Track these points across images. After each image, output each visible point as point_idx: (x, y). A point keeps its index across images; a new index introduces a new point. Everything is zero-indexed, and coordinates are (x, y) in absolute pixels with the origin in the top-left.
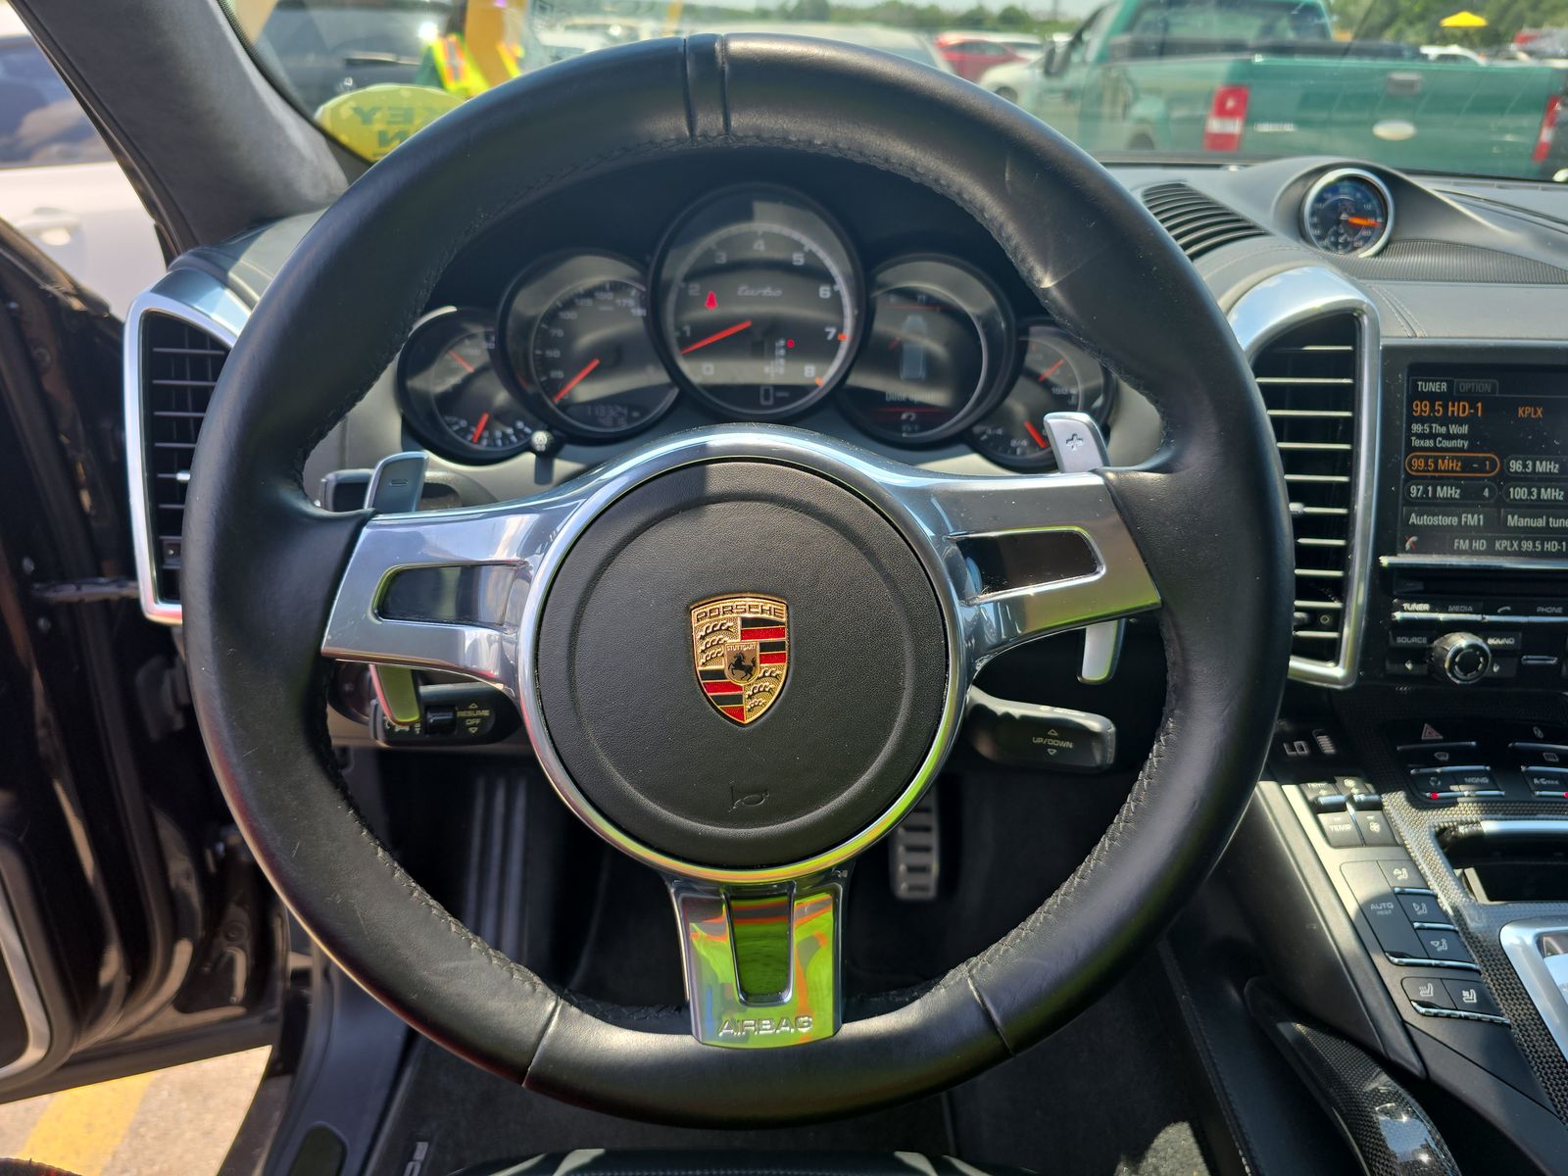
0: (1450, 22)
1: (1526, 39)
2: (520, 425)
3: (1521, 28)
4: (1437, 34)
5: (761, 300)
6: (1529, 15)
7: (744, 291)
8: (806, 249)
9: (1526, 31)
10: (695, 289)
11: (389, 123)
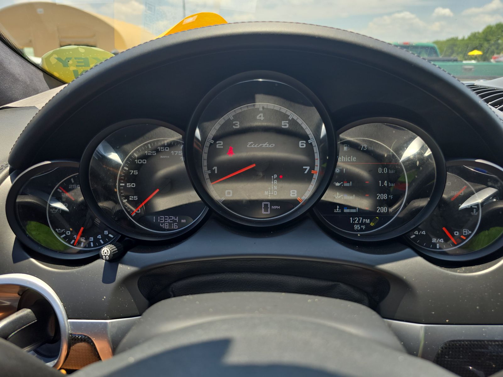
0: (471, 53)
1: (495, 58)
2: (106, 232)
3: (494, 55)
4: (466, 57)
5: (262, 149)
6: (496, 51)
7: (251, 145)
8: (290, 118)
9: (495, 56)
10: (220, 144)
11: (77, 66)
